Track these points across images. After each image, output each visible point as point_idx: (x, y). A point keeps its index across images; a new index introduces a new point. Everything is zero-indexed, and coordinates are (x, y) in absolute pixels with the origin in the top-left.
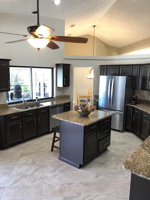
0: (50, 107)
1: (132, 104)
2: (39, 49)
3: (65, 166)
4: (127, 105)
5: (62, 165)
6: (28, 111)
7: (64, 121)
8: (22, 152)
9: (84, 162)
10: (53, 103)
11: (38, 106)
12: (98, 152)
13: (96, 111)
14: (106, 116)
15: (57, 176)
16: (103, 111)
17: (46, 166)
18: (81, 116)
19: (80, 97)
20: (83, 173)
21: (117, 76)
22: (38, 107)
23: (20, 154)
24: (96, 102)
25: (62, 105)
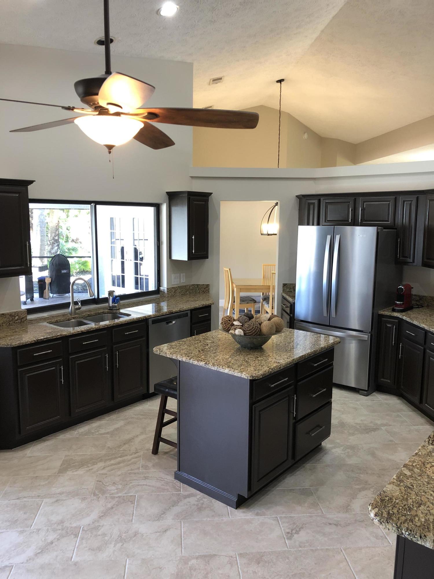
0: (150, 322)
1: (394, 310)
2: (110, 147)
3: (192, 500)
4: (381, 312)
5: (186, 497)
6: (82, 333)
7: (188, 363)
8: (66, 456)
9: (249, 488)
10: (158, 309)
11: (115, 316)
12: (294, 457)
13: (287, 331)
14: (317, 348)
15: (168, 533)
16: (309, 333)
17: (138, 501)
18: (242, 346)
19: (241, 289)
20: (248, 522)
21: (348, 228)
22: (116, 321)
23: (58, 463)
24: (289, 305)
25: (186, 315)
